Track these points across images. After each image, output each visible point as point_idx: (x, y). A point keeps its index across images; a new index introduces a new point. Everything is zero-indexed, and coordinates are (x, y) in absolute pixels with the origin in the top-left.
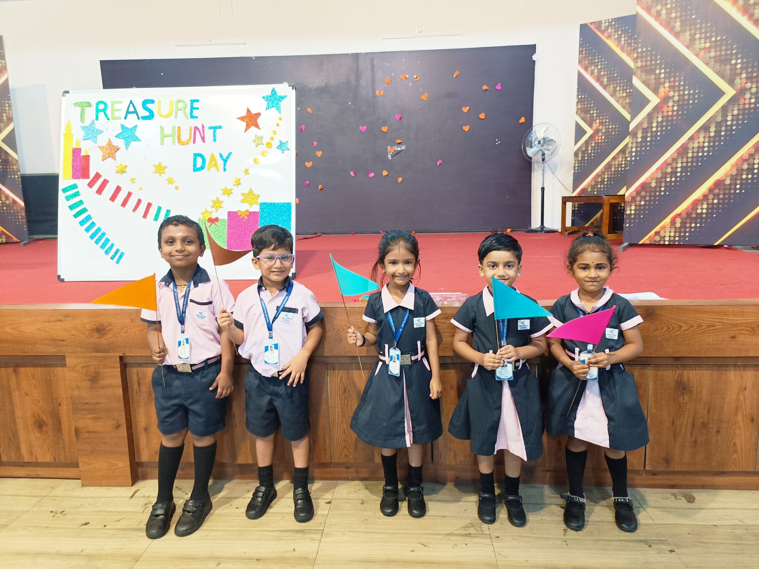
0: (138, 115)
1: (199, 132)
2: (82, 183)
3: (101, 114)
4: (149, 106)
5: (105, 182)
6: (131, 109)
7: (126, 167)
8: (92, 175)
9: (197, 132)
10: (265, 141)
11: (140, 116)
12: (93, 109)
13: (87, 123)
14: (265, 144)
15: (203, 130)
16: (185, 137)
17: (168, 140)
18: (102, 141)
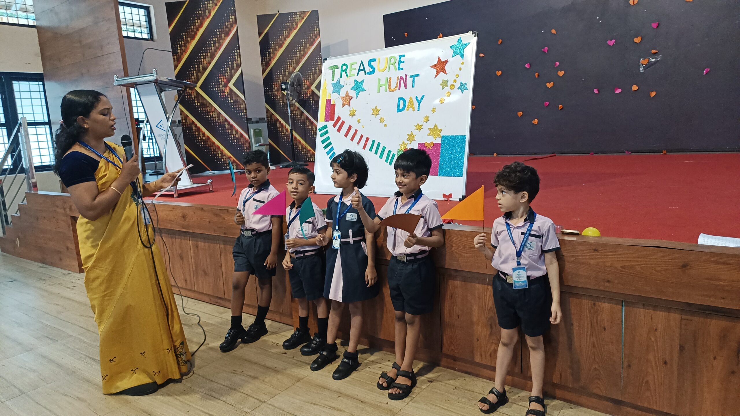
0: (365, 72)
1: (403, 80)
2: (330, 124)
3: (344, 73)
4: (372, 63)
5: (343, 123)
6: (362, 68)
7: (356, 111)
8: (336, 119)
9: (402, 81)
10: (449, 84)
11: (366, 72)
12: (339, 70)
13: (335, 81)
14: (449, 86)
15: (406, 79)
16: (394, 85)
17: (383, 89)
18: (343, 93)
